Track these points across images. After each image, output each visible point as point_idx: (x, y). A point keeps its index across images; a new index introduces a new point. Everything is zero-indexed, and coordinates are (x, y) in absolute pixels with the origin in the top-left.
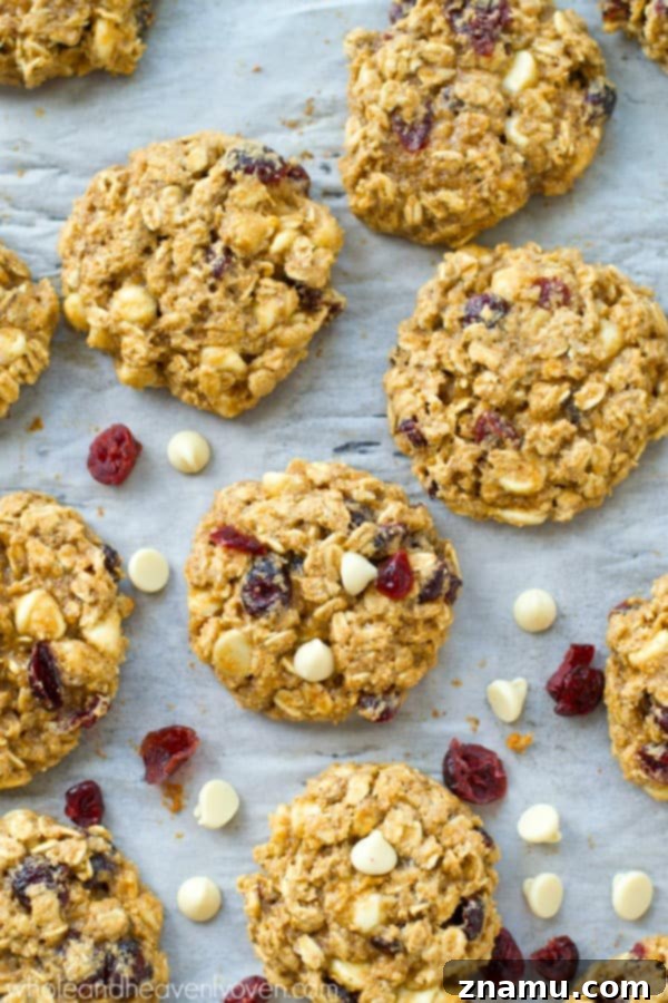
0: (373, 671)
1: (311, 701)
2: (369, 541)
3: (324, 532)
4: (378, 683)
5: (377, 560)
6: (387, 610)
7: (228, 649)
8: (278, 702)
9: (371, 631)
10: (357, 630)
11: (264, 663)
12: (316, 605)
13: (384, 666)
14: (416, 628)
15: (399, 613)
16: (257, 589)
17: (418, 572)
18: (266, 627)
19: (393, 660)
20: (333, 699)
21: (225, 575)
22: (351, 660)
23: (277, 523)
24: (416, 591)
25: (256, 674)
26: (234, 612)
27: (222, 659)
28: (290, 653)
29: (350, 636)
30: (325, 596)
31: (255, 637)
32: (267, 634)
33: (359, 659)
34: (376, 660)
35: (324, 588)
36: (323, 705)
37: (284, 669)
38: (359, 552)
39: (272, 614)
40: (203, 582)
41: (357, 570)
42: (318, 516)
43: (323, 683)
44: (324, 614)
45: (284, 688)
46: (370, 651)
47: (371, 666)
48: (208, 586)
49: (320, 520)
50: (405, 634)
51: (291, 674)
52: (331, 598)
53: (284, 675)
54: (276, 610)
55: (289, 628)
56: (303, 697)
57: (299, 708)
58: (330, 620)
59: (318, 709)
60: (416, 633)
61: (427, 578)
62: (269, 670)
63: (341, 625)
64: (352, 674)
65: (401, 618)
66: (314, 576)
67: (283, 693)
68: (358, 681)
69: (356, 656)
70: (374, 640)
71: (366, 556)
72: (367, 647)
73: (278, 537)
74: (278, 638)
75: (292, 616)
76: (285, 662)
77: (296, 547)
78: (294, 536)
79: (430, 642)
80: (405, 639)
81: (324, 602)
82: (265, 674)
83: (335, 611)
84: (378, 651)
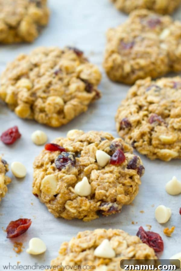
0: (107, 191)
1: (81, 203)
2: (108, 146)
3: (90, 143)
4: (109, 195)
5: (110, 153)
6: (114, 169)
7: (48, 182)
8: (67, 206)
9: (107, 175)
10: (101, 175)
11: (62, 186)
12: (85, 166)
13: (112, 189)
14: (125, 178)
15: (119, 170)
16: (62, 160)
17: (127, 157)
18: (64, 173)
19: (116, 187)
20: (90, 202)
22: (99, 185)
23: (71, 142)
24: (126, 163)
25: (58, 192)
26: (52, 169)
27: (44, 187)
28: (73, 185)
29: (98, 177)
30: (89, 162)
31: (59, 176)
32: (64, 175)
34: (109, 186)
35: (89, 159)
36: (86, 205)
37: (70, 191)
38: (103, 150)
39: (67, 167)
40: (40, 164)
41: (102, 156)
42: (88, 138)
43: (87, 197)
44: (88, 170)
45: (70, 199)
46: (107, 182)
47: (107, 188)
48: (42, 166)
49: (88, 139)
50: (121, 180)
51: (73, 193)
52: (91, 164)
53: (70, 193)
54: (69, 166)
55: (73, 174)
56: (77, 202)
57: (75, 208)
58: (90, 173)
59: (84, 208)
60: (125, 179)
61: (131, 158)
62: (64, 190)
63: (94, 174)
64: (98, 190)
65: (120, 173)
66: (85, 156)
67: (69, 202)
68: (101, 193)
69: (100, 184)
70: (109, 178)
71: (106, 152)
72: (105, 181)
73: (72, 146)
74: (70, 177)
75: (75, 170)
76: (71, 188)
77: (78, 148)
78: (78, 144)
79: (131, 186)
80: (121, 182)
81: (89, 165)
82: (62, 191)
83: (93, 169)
84: (110, 183)
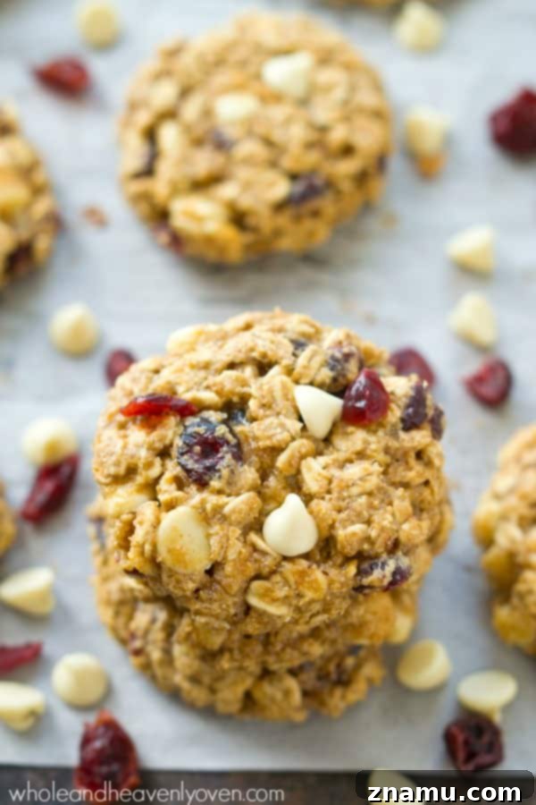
0: (369, 523)
1: (298, 585)
2: (322, 366)
3: (263, 367)
4: (379, 536)
5: (338, 387)
6: (367, 443)
7: (176, 533)
8: (254, 601)
9: (354, 471)
10: (335, 472)
11: (228, 539)
12: (276, 450)
13: (381, 511)
14: (407, 463)
15: (383, 444)
16: (197, 449)
17: (393, 393)
18: (220, 492)
19: (391, 504)
20: (325, 573)
21: (151, 448)
22: (339, 511)
23: (202, 374)
24: (395, 414)
25: (219, 559)
26: (174, 486)
27: (170, 551)
28: (257, 526)
29: (330, 482)
30: (285, 436)
31: (209, 507)
32: (224, 499)
33: (347, 508)
34: (371, 507)
35: (282, 426)
36: (314, 586)
37: (255, 548)
38: (311, 384)
39: (225, 472)
40: (122, 470)
42: (252, 350)
43: (307, 556)
44: (289, 464)
45: (258, 577)
46: (360, 495)
47: (366, 514)
48: (131, 472)
49: (255, 354)
50: (395, 472)
51: (264, 553)
52: (293, 439)
53: (256, 556)
54: (228, 466)
55: (249, 490)
56: (286, 582)
57: (285, 600)
58: (299, 472)
59: (309, 595)
60: (410, 469)
61: (405, 396)
62: (236, 549)
63: (314, 472)
64: (345, 527)
65: (387, 451)
66: (267, 416)
67: (256, 585)
68: (354, 534)
69: (343, 504)
70: (362, 479)
71: (321, 386)
72: (355, 490)
73: (208, 388)
74: (238, 504)
75: (249, 474)
76: (253, 537)
77: (233, 393)
78: (228, 379)
79: (427, 483)
80: (397, 479)
81: (287, 445)
82: (232, 555)
83: (303, 457)
84: (370, 494)
